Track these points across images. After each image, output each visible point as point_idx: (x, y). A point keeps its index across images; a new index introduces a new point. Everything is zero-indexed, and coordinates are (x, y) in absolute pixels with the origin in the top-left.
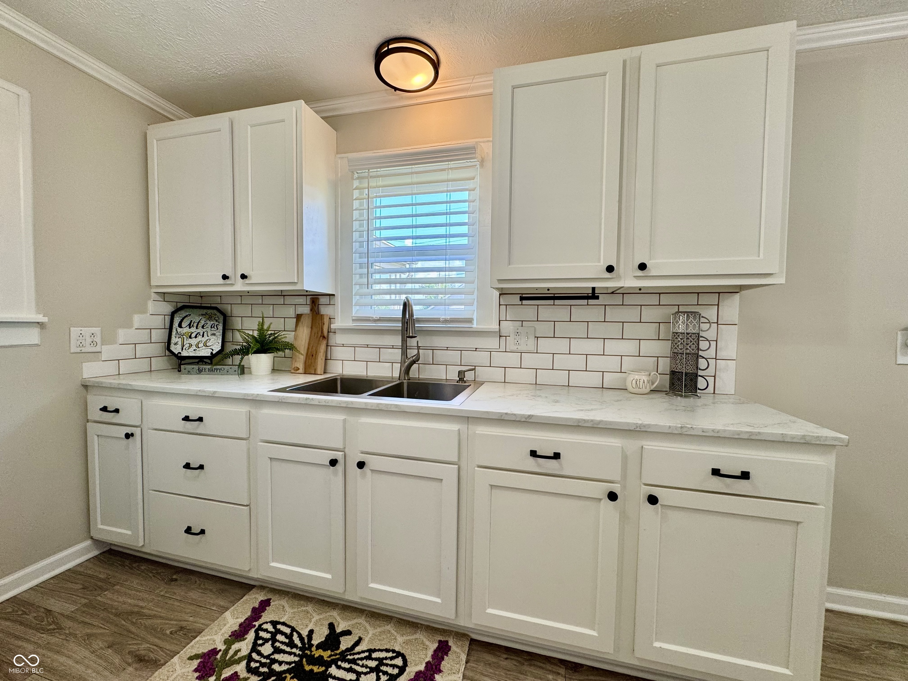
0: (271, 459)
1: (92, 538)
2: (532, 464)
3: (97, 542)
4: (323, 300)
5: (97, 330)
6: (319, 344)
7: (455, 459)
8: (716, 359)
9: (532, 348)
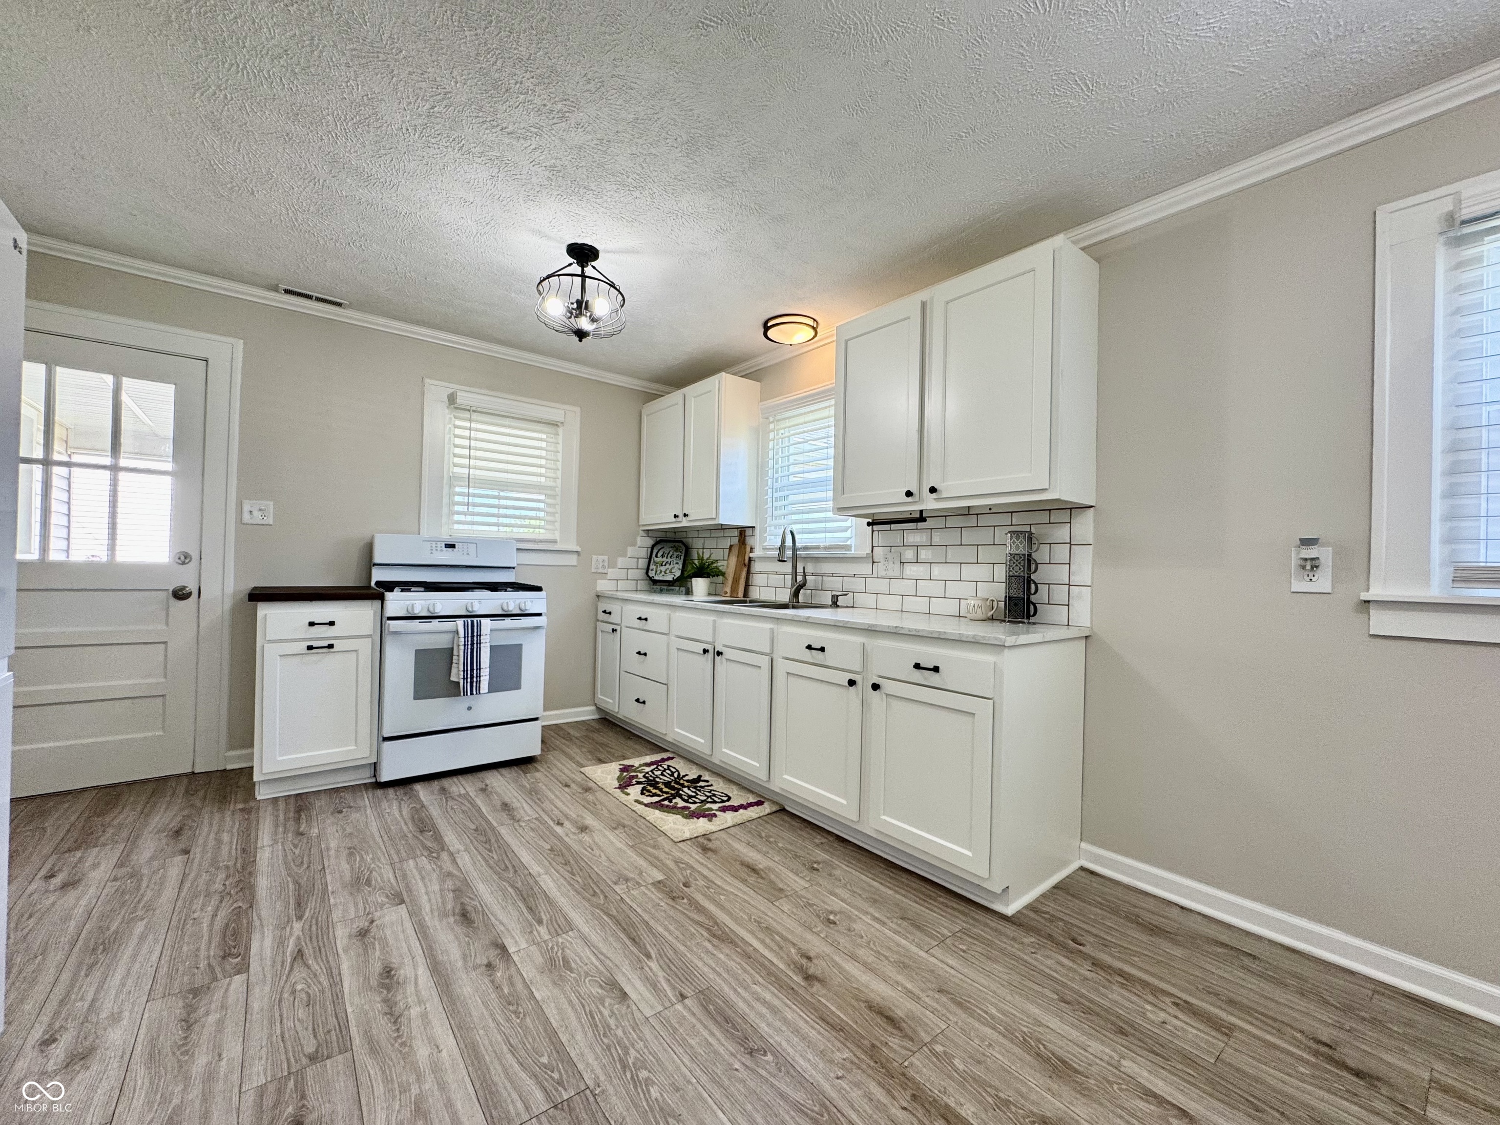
0: (678, 649)
1: (596, 705)
2: (808, 655)
3: (599, 709)
4: (748, 532)
5: (606, 558)
6: (741, 570)
7: (768, 651)
8: (1069, 585)
9: (897, 573)
